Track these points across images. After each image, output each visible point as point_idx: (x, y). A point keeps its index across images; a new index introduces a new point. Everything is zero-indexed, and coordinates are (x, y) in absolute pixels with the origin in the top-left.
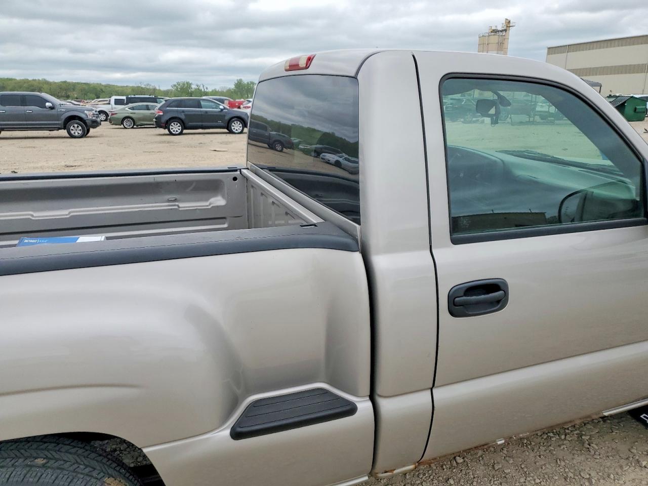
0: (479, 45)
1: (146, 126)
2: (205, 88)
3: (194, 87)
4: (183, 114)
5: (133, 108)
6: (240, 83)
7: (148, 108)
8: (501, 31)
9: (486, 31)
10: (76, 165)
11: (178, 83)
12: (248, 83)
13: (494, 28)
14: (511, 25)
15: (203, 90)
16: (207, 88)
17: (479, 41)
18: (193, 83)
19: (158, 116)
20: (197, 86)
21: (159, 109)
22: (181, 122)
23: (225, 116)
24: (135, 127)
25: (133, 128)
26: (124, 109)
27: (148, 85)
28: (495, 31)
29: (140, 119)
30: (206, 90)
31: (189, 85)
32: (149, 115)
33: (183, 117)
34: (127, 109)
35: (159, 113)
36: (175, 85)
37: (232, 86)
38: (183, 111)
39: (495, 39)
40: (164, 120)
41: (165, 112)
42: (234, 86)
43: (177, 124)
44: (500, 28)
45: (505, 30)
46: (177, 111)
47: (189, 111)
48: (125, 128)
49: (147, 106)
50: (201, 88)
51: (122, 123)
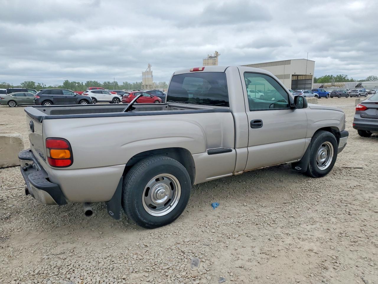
0: (203, 64)
1: (23, 106)
2: (44, 85)
3: (36, 84)
4: (52, 98)
5: (15, 95)
6: (67, 82)
7: (25, 95)
8: (214, 57)
9: (206, 57)
10: (5, 123)
11: (26, 82)
12: (72, 82)
13: (210, 55)
14: (218, 54)
15: (43, 86)
16: (45, 85)
17: (203, 62)
18: (36, 82)
19: (37, 99)
20: (39, 84)
21: (37, 95)
22: (51, 102)
23: (77, 99)
24: (16, 106)
25: (15, 107)
26: (9, 96)
27: (4, 83)
28: (211, 57)
29: (20, 102)
30: (44, 86)
31: (33, 83)
32: (26, 99)
33: (52, 99)
34: (11, 95)
35: (37, 97)
36: (23, 83)
37: (62, 84)
38: (52, 96)
39: (211, 61)
40: (40, 101)
41: (41, 97)
42: (63, 84)
43: (49, 104)
44: (213, 56)
45: (216, 57)
46: (49, 96)
47: (55, 96)
48: (10, 107)
49: (24, 94)
50: (41, 85)
51: (8, 104)
